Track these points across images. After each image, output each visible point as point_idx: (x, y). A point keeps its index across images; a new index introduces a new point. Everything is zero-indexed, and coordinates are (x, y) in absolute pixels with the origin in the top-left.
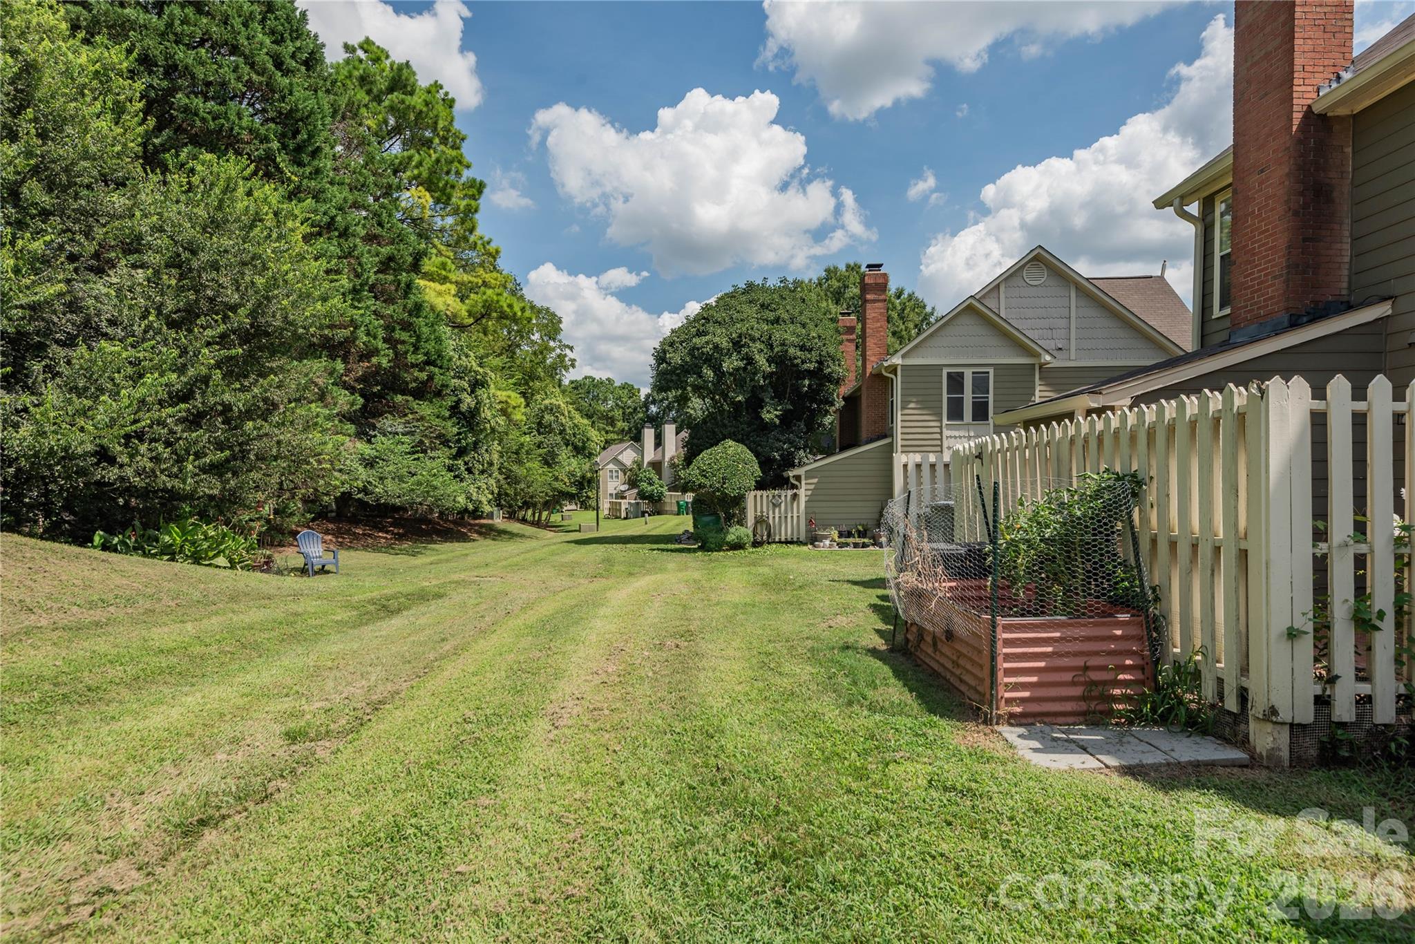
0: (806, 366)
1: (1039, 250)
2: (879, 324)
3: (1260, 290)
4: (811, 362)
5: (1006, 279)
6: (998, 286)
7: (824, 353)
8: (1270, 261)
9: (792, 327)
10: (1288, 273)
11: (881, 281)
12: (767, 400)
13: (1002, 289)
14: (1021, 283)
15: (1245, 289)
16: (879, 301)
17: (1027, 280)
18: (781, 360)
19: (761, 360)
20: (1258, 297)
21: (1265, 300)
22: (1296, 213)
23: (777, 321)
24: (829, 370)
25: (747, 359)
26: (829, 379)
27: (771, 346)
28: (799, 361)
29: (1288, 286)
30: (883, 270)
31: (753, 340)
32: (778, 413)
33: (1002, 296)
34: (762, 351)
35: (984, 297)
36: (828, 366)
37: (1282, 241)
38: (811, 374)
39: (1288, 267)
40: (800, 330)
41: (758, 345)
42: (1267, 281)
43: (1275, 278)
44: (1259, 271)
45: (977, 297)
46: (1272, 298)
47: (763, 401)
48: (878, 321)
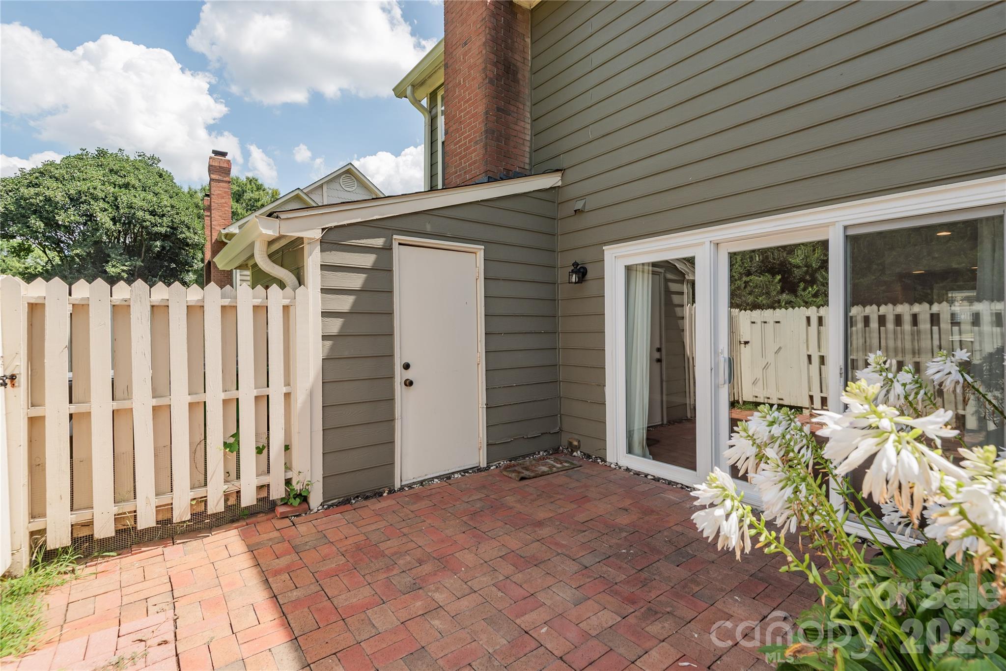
0: (155, 229)
1: (350, 166)
2: (223, 201)
3: (465, 156)
4: (162, 226)
5: (327, 182)
6: (321, 186)
7: (176, 221)
8: (472, 128)
9: (143, 194)
10: (486, 137)
11: (225, 165)
12: (113, 256)
13: (325, 188)
14: (339, 188)
15: (456, 156)
16: (223, 181)
17: (343, 186)
18: (128, 222)
19: (104, 219)
20: (465, 163)
21: (470, 165)
22: (491, 82)
23: (126, 186)
24: (184, 235)
25: (86, 215)
26: (184, 243)
27: (118, 208)
28: (148, 223)
29: (486, 149)
30: (227, 158)
31: (96, 199)
32: (125, 268)
33: (325, 195)
34: (106, 210)
35: (311, 191)
36: (182, 232)
37: (481, 109)
38: (165, 237)
39: (486, 131)
40: (150, 196)
41: (102, 204)
42: (471, 147)
43: (476, 143)
44: (465, 138)
45: (305, 191)
46: (475, 162)
47: (109, 256)
48: (223, 198)
